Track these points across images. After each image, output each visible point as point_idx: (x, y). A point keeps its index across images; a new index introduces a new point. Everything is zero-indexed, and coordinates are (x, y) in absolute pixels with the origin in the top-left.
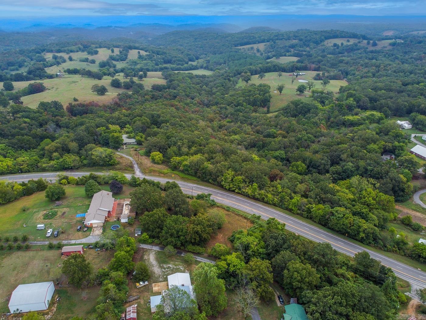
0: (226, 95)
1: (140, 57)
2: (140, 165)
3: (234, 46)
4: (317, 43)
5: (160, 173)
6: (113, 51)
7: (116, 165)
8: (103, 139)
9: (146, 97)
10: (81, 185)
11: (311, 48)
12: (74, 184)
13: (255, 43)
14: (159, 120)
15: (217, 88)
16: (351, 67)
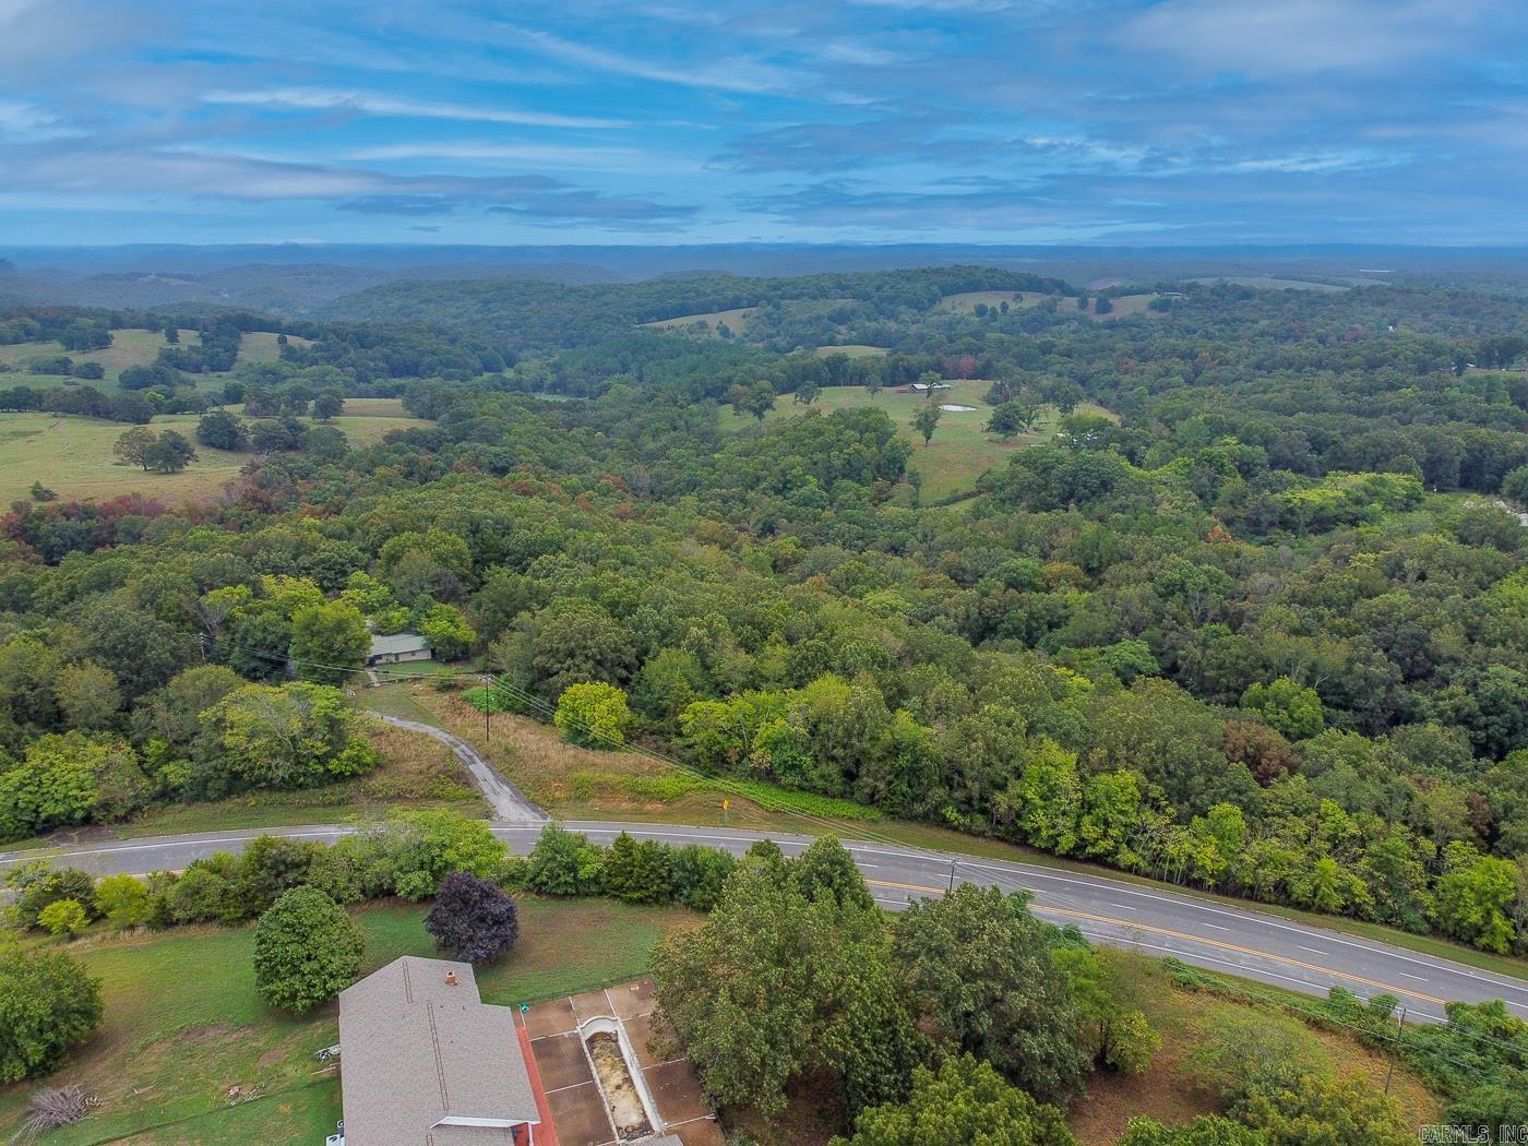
0: (716, 456)
1: (290, 354)
2: (507, 763)
3: (636, 320)
4: (919, 306)
5: (641, 795)
6: (173, 338)
7: (369, 775)
8: (250, 641)
9: (381, 471)
10: (190, 921)
11: (904, 321)
12: (132, 927)
13: (706, 310)
14: (515, 541)
15: (655, 435)
16: (1090, 363)
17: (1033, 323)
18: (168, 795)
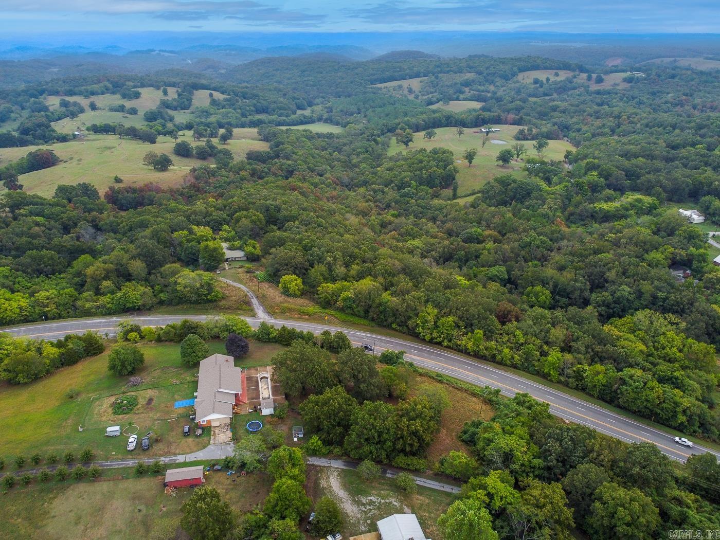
0: (378, 169)
1: (214, 103)
2: (262, 299)
3: (370, 83)
4: (506, 78)
5: (302, 313)
6: (165, 93)
7: (220, 301)
8: (187, 252)
9: (242, 173)
10: (166, 341)
11: (497, 86)
12: (151, 341)
13: (403, 79)
14: (280, 215)
15: (358, 155)
16: (572, 117)
17: (562, 89)
18: (161, 303)
